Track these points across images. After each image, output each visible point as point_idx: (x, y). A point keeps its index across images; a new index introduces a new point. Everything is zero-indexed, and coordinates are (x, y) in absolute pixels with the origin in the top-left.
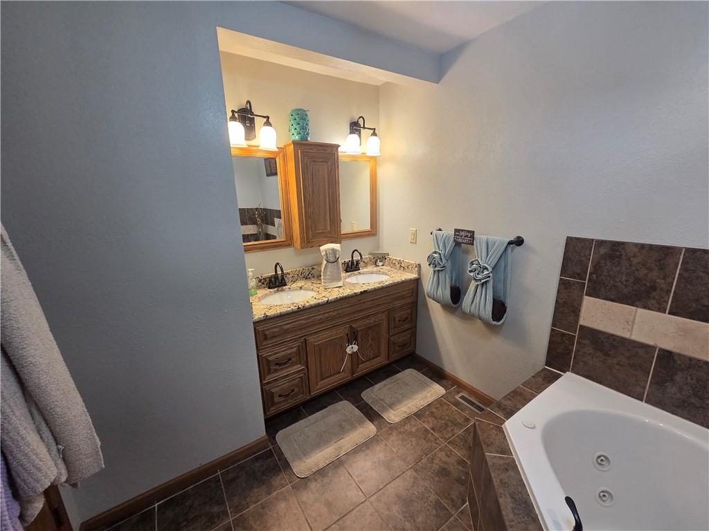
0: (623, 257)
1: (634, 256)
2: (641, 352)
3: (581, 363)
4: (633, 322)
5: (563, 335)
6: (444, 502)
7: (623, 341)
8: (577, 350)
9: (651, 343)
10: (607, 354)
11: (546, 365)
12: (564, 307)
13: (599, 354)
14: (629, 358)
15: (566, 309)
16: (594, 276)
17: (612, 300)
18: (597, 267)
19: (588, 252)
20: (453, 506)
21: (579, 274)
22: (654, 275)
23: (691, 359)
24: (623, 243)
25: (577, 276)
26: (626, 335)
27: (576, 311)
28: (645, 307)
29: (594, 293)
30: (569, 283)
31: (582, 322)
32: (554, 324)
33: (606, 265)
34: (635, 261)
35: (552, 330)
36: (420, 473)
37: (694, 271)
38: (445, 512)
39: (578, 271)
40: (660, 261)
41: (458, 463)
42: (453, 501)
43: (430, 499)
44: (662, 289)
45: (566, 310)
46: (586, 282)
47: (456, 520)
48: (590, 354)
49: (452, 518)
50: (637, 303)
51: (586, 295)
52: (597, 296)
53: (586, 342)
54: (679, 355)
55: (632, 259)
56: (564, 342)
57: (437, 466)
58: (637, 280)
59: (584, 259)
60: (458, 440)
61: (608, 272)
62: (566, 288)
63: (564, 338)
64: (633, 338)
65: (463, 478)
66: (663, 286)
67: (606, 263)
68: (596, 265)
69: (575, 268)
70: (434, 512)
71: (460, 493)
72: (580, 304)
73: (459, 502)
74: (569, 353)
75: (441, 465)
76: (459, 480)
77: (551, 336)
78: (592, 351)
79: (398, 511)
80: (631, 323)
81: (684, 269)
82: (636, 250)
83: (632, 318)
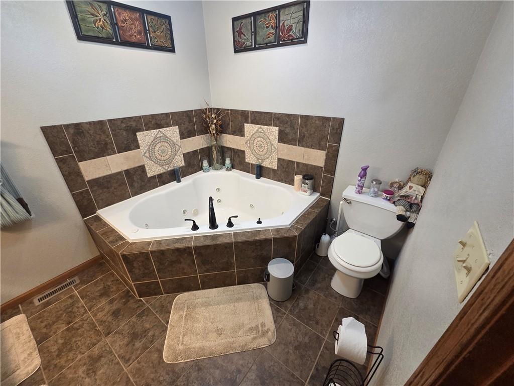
0: (84, 131)
1: (90, 130)
2: (119, 177)
3: (100, 201)
4: (109, 165)
5: (81, 193)
6: (139, 312)
7: (110, 176)
8: (94, 196)
9: (120, 170)
10: (108, 188)
11: (83, 218)
12: (70, 176)
13: (105, 190)
14: (117, 182)
15: (72, 177)
16: (76, 148)
17: (94, 158)
18: (74, 142)
19: (63, 135)
20: (142, 306)
21: (67, 151)
22: (103, 137)
23: (134, 168)
24: (80, 123)
25: (65, 152)
26: (110, 173)
27: (79, 174)
28: (109, 155)
29: (82, 159)
30: (63, 159)
31: (87, 179)
32: (71, 191)
33: (79, 139)
34: (91, 132)
35: (73, 195)
36: (112, 330)
37: (115, 130)
38: (145, 311)
39: (65, 149)
40: (101, 129)
41: (112, 304)
42: (139, 307)
43: (135, 320)
44: (110, 143)
45: (74, 177)
46: (74, 154)
47: (151, 305)
48: (101, 193)
49: (150, 307)
50: (105, 154)
51: (79, 162)
52: (85, 160)
53: (96, 188)
54: (130, 169)
55: (89, 132)
56: (85, 197)
57: (109, 318)
58: (98, 143)
59: (63, 139)
60: (88, 305)
61: (82, 143)
62: (64, 163)
63: (83, 195)
64: (113, 172)
65: (124, 300)
66: (109, 141)
67: (78, 138)
68: (73, 141)
69: (61, 148)
70: (144, 317)
71: (134, 303)
72: (79, 169)
73: (140, 303)
74: (92, 201)
75: (109, 315)
76: (125, 303)
77: (74, 198)
78: (101, 191)
79: (140, 342)
80: (108, 166)
81: (112, 130)
82: (88, 126)
83: (107, 163)
